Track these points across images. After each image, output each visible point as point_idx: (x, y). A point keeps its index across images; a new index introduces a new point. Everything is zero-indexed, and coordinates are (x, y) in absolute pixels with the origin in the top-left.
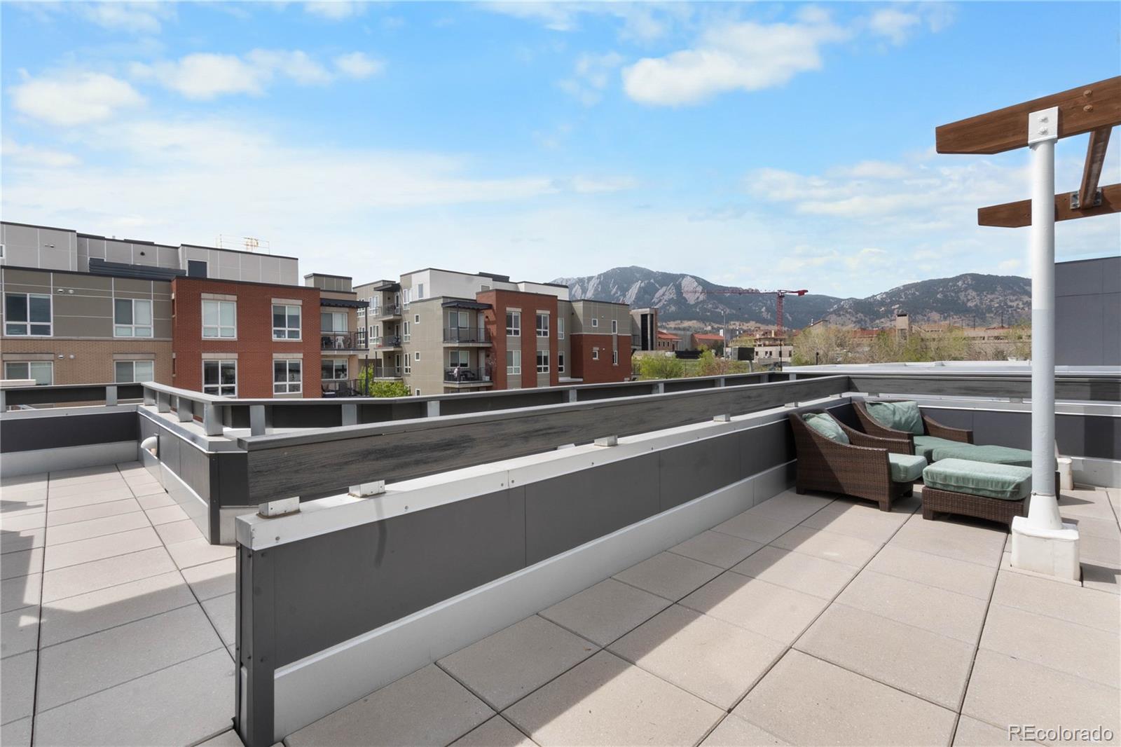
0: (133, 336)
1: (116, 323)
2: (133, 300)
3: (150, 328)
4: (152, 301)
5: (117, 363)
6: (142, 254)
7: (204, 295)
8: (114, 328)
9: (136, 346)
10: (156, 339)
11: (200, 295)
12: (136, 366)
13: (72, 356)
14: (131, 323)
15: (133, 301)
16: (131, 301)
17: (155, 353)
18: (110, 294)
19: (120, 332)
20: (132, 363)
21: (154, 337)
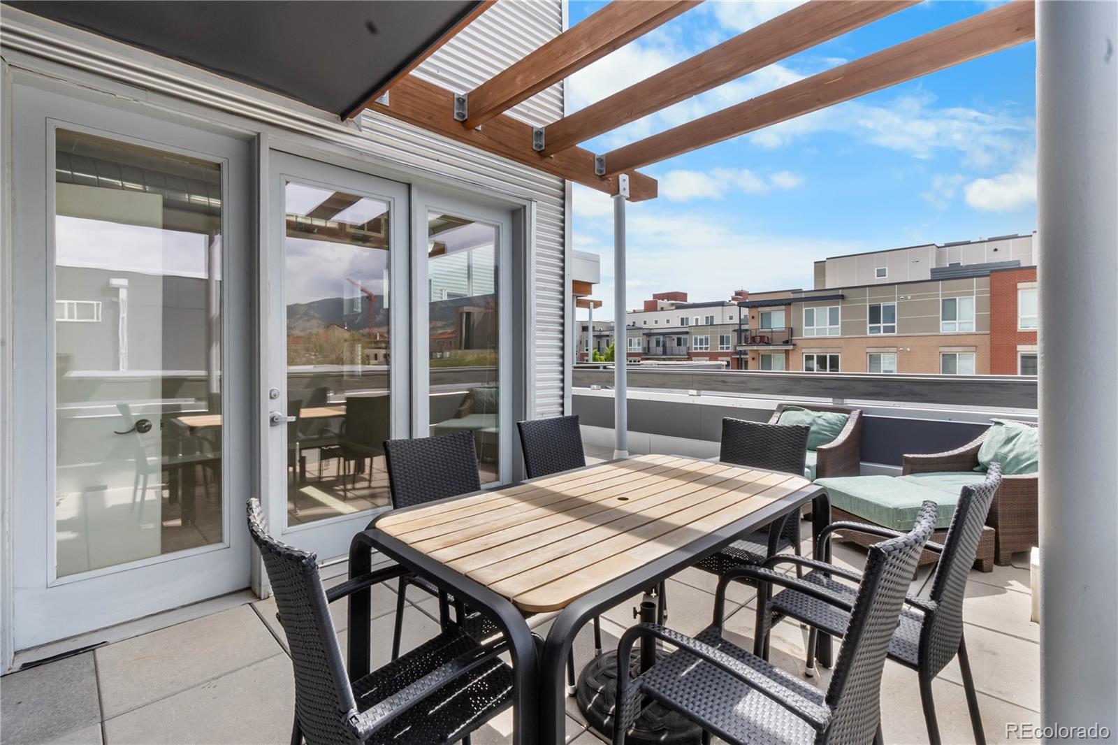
0: (957, 331)
1: (943, 320)
2: (957, 298)
3: (972, 322)
4: (974, 297)
5: (943, 355)
6: (996, 250)
7: (1020, 285)
8: (941, 324)
9: (959, 340)
10: (977, 333)
11: (1016, 286)
12: (959, 359)
13: (908, 349)
14: (955, 319)
15: (957, 300)
16: (955, 299)
17: (976, 346)
18: (938, 295)
19: (946, 327)
20: (956, 355)
21: (976, 330)
